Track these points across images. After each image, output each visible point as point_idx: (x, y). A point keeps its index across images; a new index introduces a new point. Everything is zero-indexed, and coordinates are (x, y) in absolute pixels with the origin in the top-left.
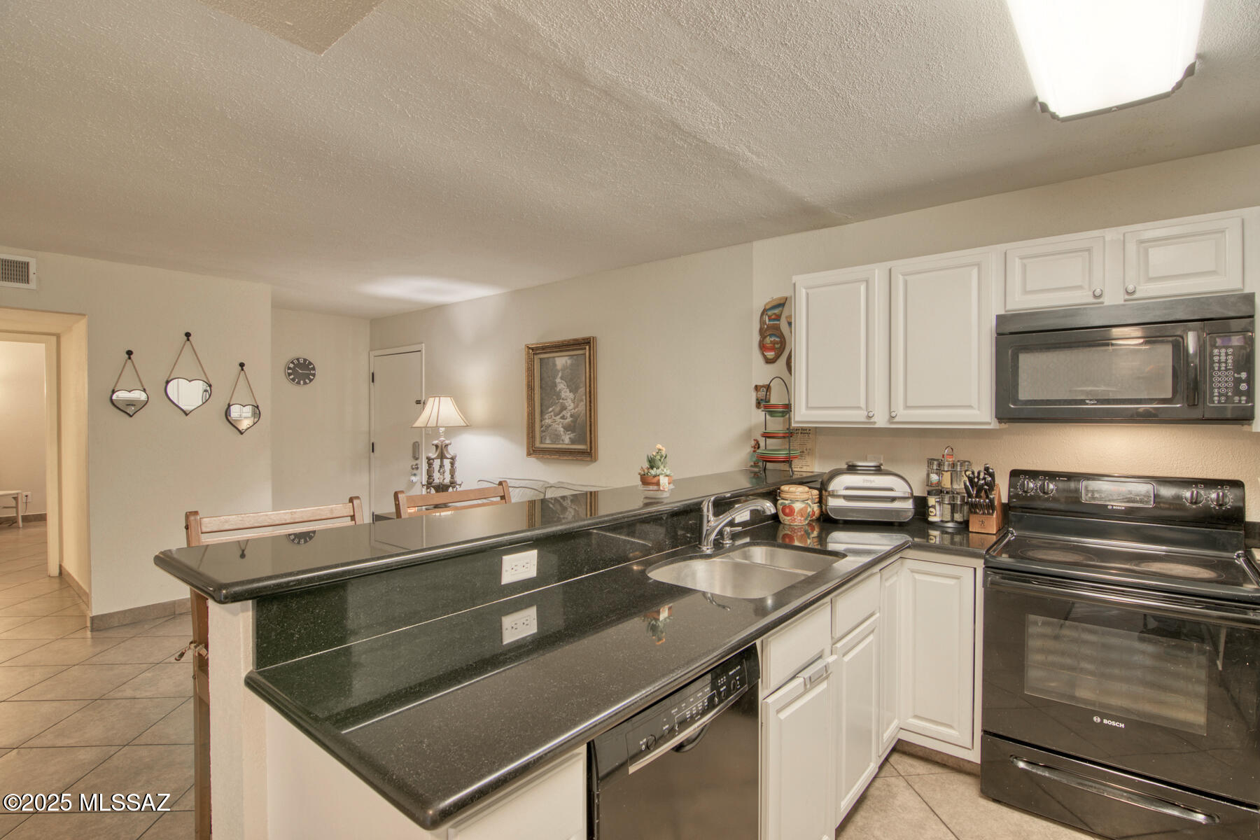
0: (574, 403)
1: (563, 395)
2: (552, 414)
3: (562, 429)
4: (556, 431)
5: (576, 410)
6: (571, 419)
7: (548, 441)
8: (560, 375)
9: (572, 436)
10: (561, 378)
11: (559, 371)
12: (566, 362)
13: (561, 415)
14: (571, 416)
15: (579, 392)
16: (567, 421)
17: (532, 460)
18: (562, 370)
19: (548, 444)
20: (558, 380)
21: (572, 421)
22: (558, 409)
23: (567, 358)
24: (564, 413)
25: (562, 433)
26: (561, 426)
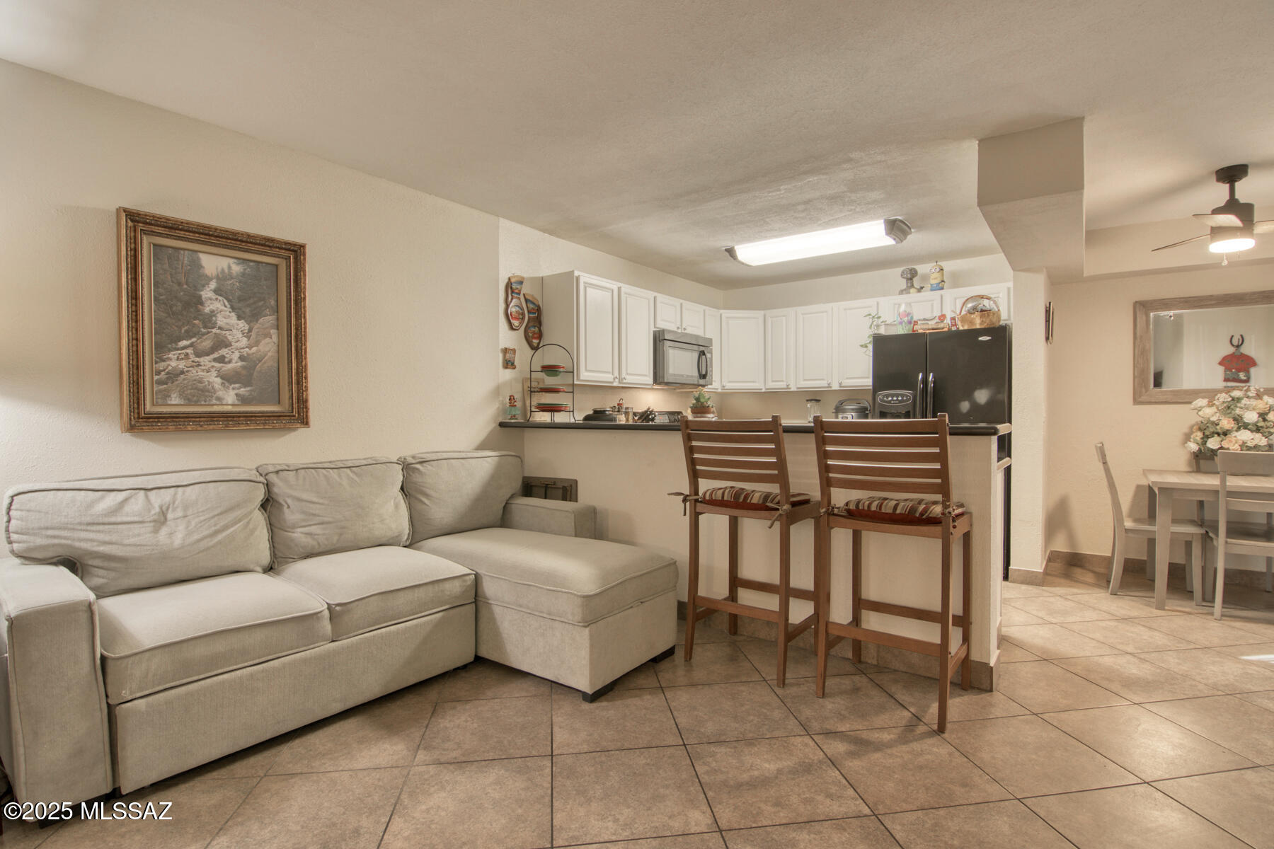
0: (249, 337)
1: (221, 321)
2: (190, 351)
3: (219, 380)
4: (200, 382)
5: (254, 349)
6: (240, 364)
7: (175, 399)
8: (213, 285)
9: (243, 391)
10: (216, 291)
11: (209, 279)
12: (229, 267)
13: (216, 355)
14: (242, 358)
15: (261, 320)
16: (230, 366)
17: (128, 436)
18: (218, 278)
19: (175, 404)
20: (207, 293)
21: (244, 367)
22: (207, 343)
23: (232, 261)
24: (224, 352)
25: (217, 386)
26: (215, 374)
